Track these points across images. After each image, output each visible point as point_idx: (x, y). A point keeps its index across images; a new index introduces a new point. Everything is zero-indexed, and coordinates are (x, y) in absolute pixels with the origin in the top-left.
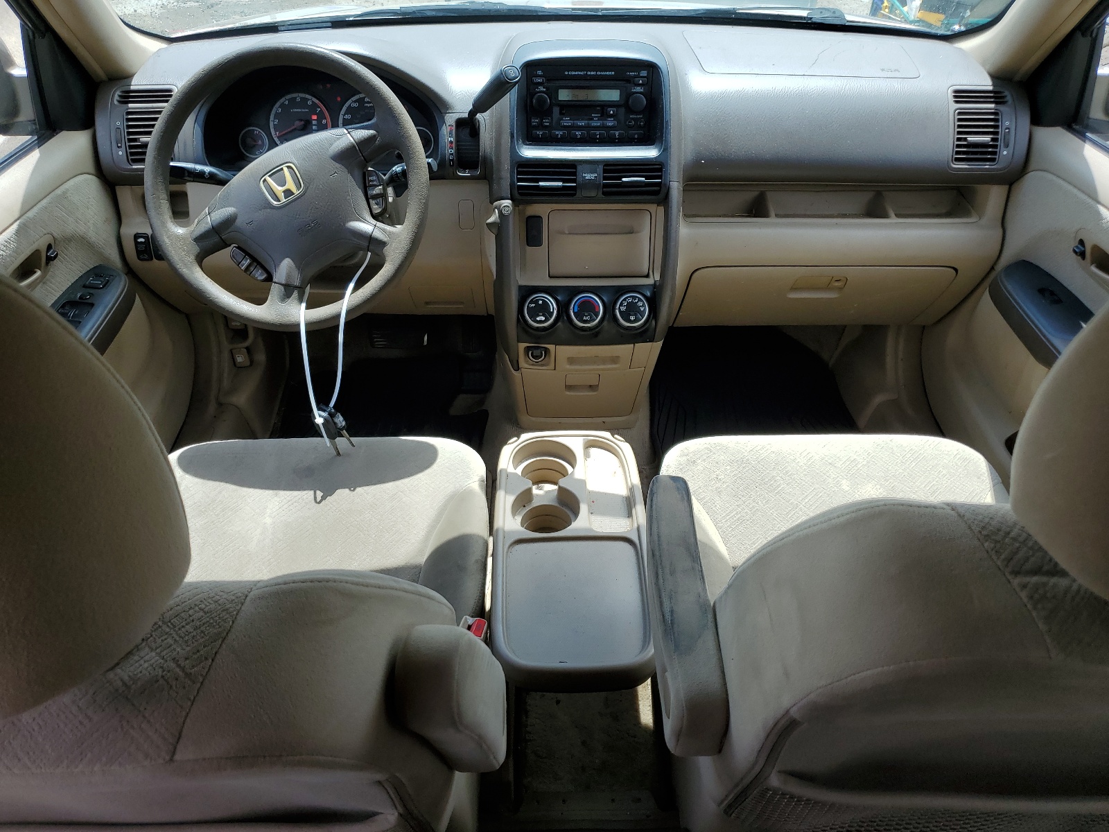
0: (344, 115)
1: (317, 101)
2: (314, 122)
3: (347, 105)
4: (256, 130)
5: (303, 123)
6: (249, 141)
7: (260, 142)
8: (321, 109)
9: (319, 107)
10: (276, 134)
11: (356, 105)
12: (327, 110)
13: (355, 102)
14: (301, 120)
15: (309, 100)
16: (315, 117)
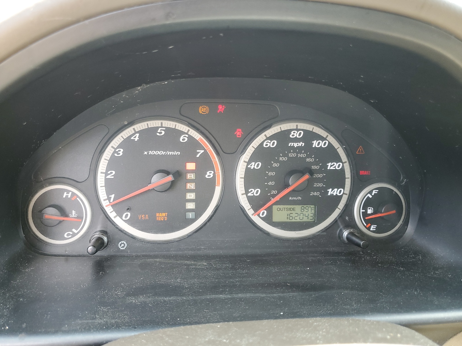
0: (249, 163)
1: (197, 136)
2: (191, 176)
3: (256, 143)
4: (68, 191)
5: (170, 178)
6: (51, 214)
7: (73, 214)
8: (205, 152)
9: (202, 148)
10: (109, 199)
11: (272, 144)
12: (218, 153)
13: (271, 138)
14: (168, 173)
15: (183, 133)
16: (191, 166)
